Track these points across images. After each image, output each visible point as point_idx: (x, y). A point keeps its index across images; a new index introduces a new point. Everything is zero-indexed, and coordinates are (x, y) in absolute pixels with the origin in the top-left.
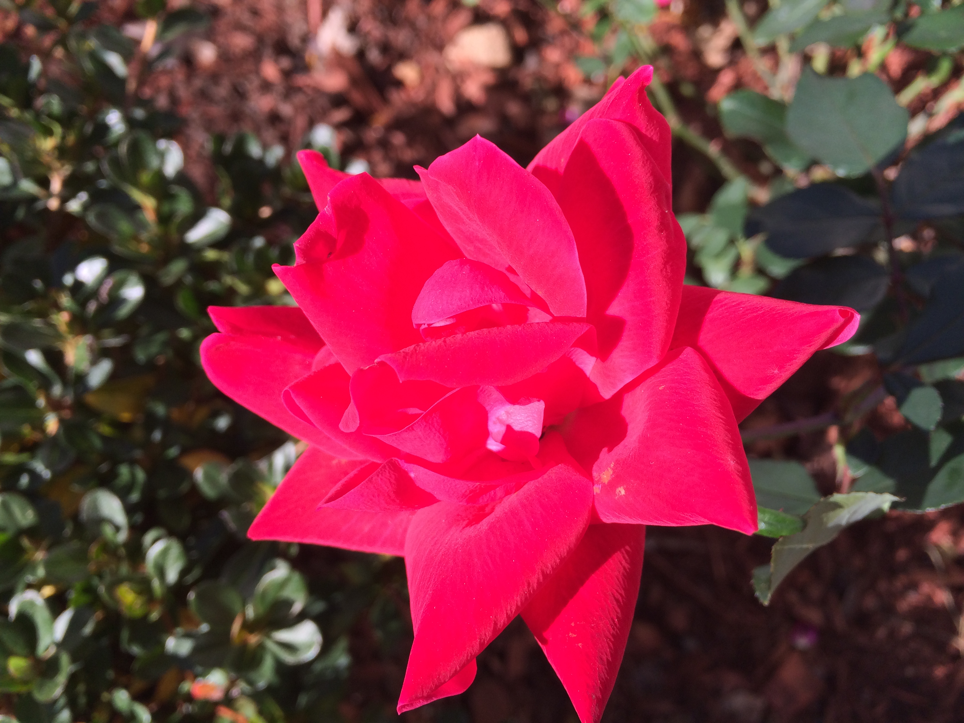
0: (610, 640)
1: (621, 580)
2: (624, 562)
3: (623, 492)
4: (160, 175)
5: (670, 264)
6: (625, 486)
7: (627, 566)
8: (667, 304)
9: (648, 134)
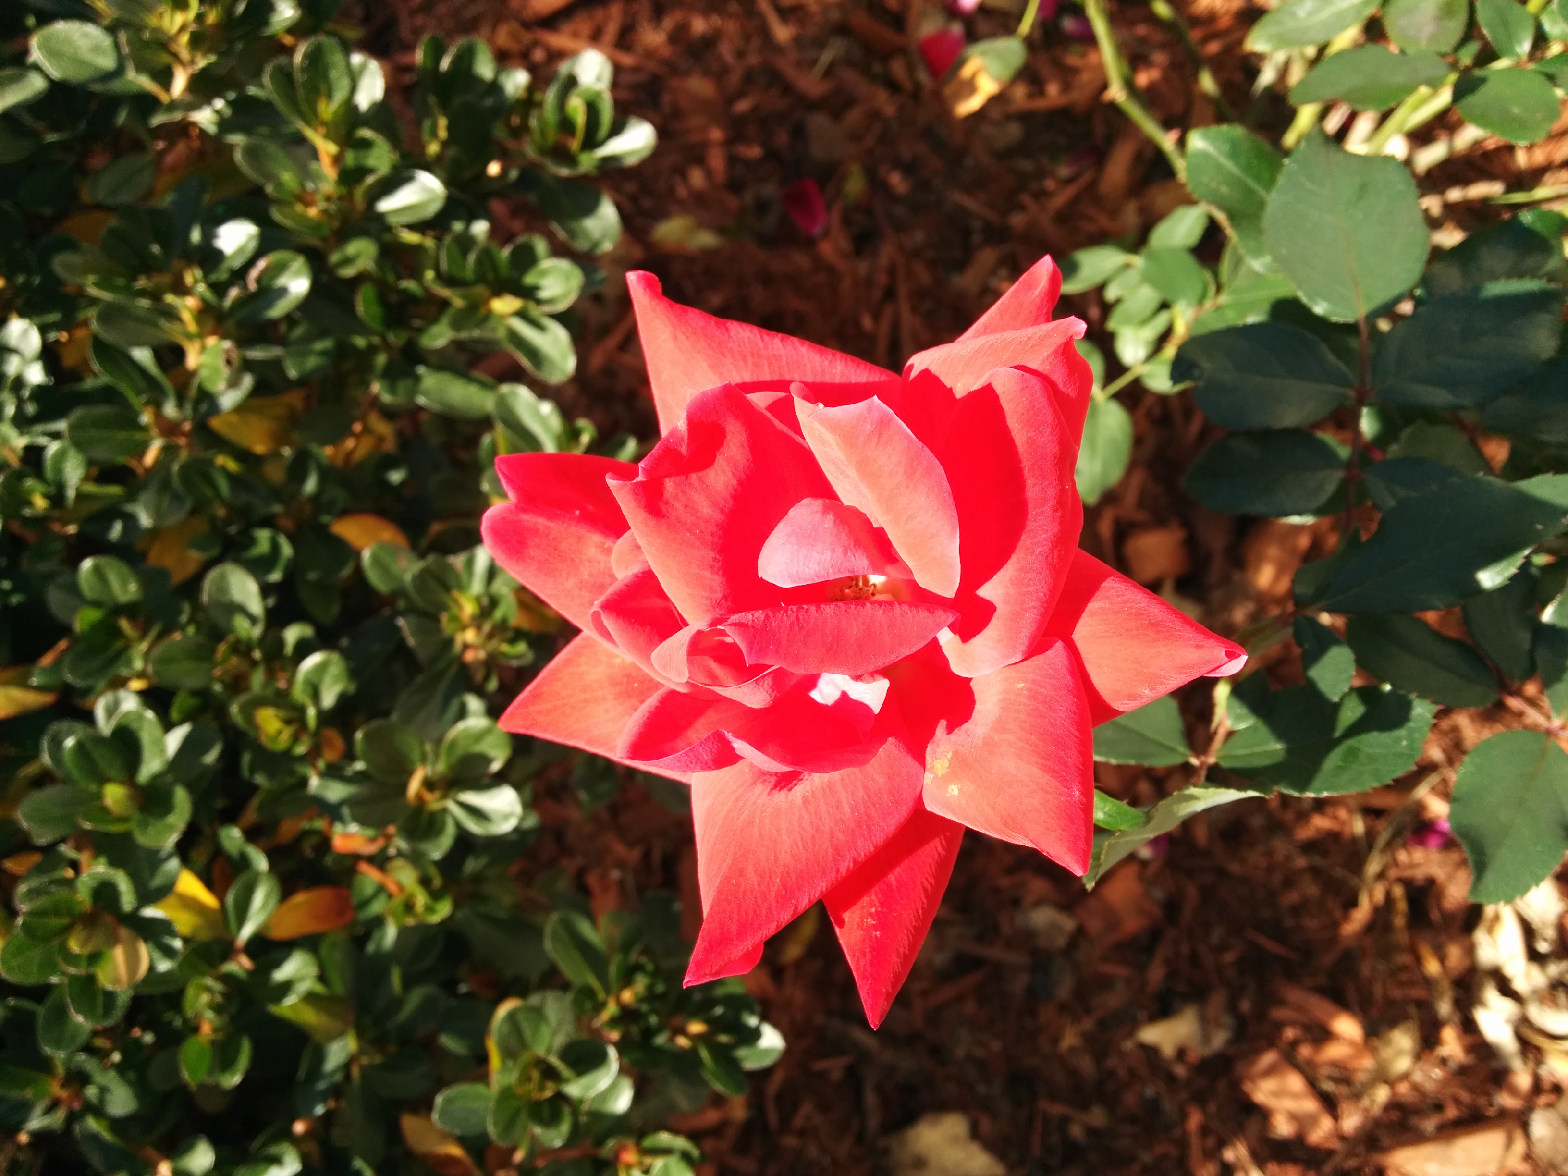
0: (911, 933)
1: (933, 868)
2: (940, 849)
3: (956, 792)
4: (350, 106)
5: (1059, 548)
6: (959, 786)
7: (942, 852)
8: (1045, 595)
9: (1065, 390)
